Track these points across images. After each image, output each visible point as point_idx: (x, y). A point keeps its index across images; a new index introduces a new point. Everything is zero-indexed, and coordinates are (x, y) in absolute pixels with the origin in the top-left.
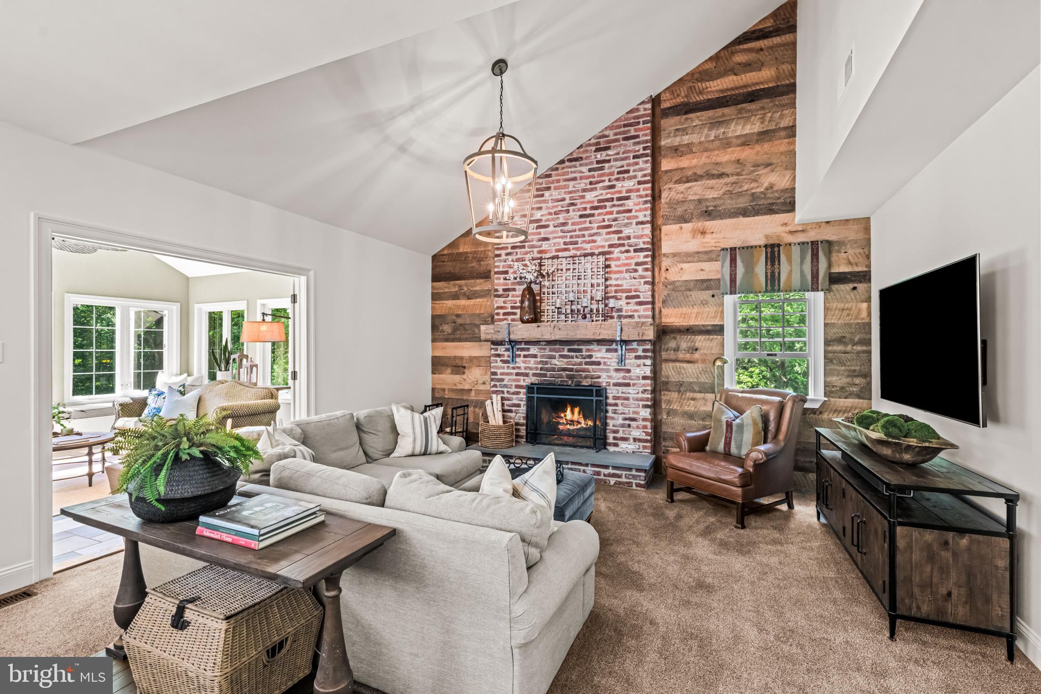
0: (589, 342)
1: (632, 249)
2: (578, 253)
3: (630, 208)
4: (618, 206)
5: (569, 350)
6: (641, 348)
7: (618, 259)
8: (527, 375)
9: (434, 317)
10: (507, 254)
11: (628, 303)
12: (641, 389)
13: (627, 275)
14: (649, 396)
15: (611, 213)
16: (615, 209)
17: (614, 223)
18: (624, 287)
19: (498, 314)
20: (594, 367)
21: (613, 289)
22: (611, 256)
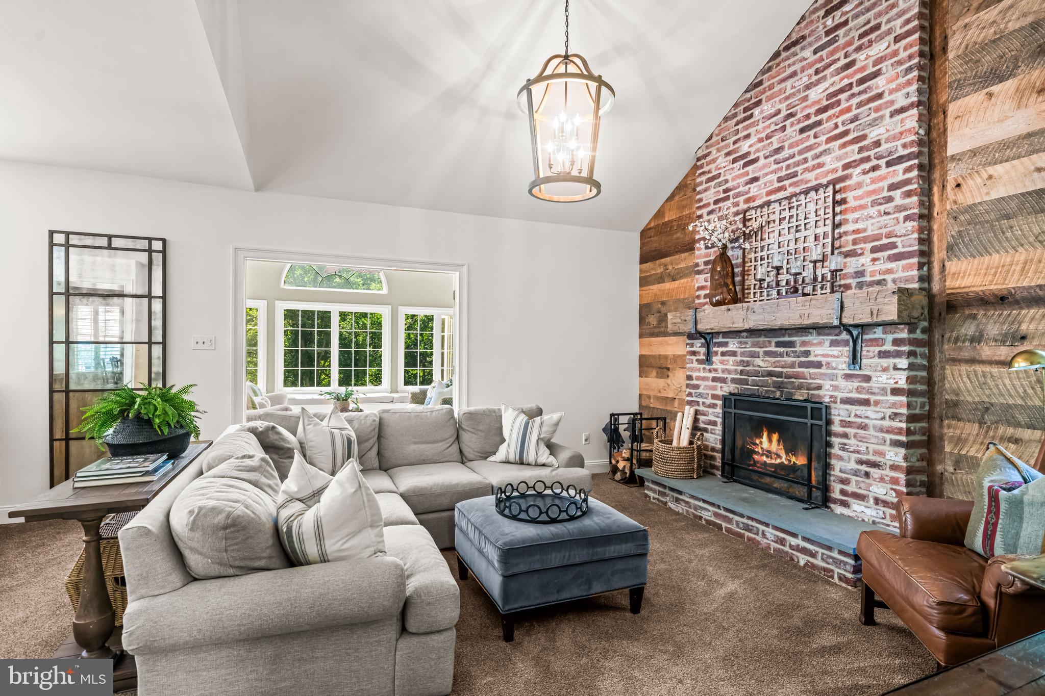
0: (803, 330)
1: (882, 162)
2: (798, 190)
3: (880, 91)
4: (860, 93)
5: (778, 344)
6: (890, 338)
7: (859, 185)
8: (723, 380)
9: (641, 307)
10: (710, 213)
11: (874, 260)
12: (889, 412)
13: (873, 211)
14: (904, 425)
15: (848, 110)
16: (855, 101)
17: (852, 126)
18: (869, 233)
19: (698, 297)
20: (812, 370)
21: (850, 238)
22: (848, 183)
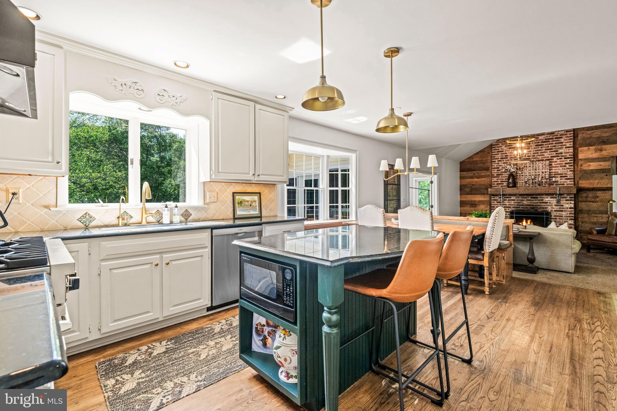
0: (542, 194)
1: (563, 158)
2: (535, 160)
3: (562, 142)
4: (556, 141)
5: (531, 198)
6: (569, 197)
7: (556, 162)
8: (510, 207)
9: (461, 186)
10: (498, 161)
11: (561, 179)
12: (569, 213)
13: (561, 168)
14: (573, 215)
15: (553, 144)
16: (554, 142)
17: (553, 148)
18: (559, 173)
19: (494, 184)
20: (544, 204)
21: (553, 173)
22: (552, 161)
